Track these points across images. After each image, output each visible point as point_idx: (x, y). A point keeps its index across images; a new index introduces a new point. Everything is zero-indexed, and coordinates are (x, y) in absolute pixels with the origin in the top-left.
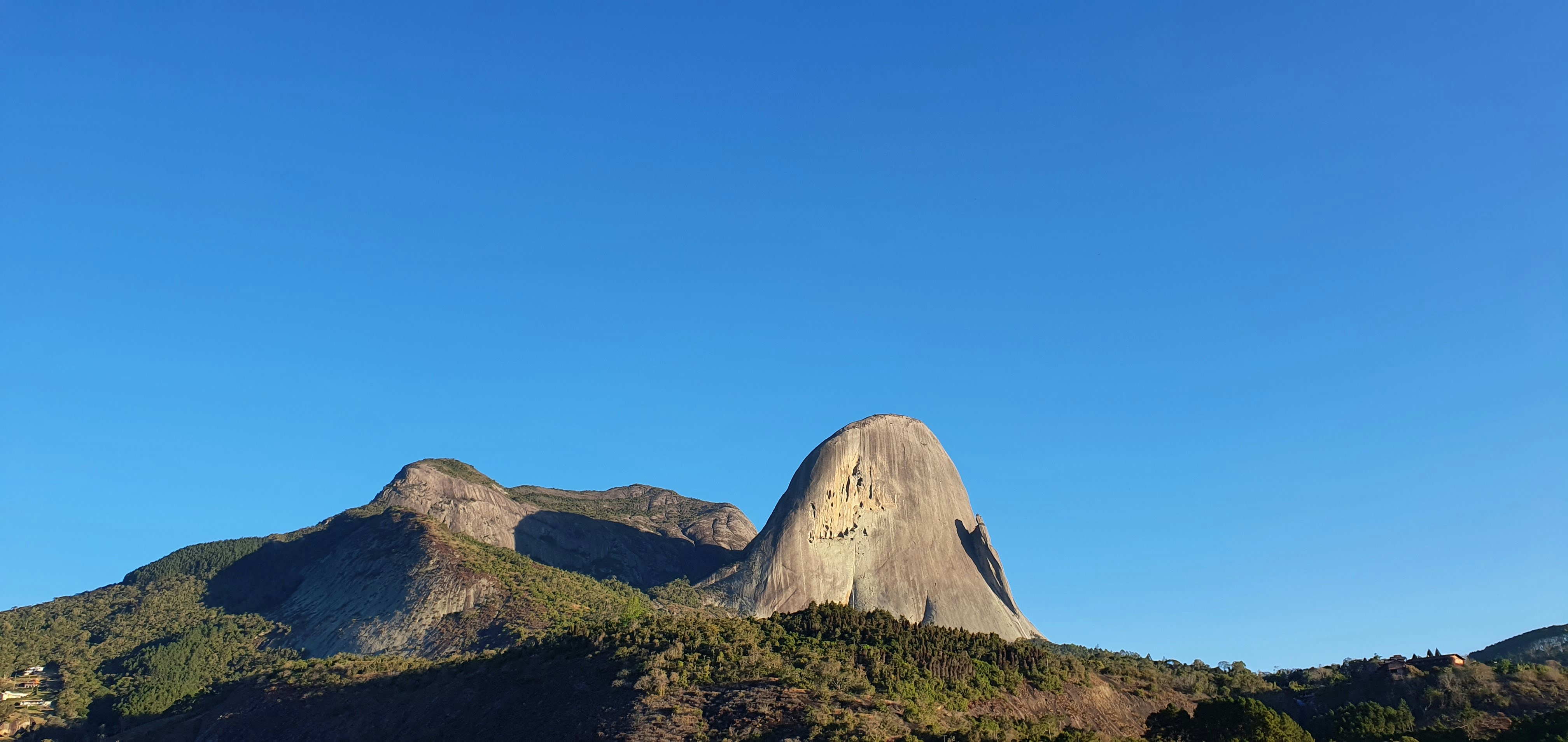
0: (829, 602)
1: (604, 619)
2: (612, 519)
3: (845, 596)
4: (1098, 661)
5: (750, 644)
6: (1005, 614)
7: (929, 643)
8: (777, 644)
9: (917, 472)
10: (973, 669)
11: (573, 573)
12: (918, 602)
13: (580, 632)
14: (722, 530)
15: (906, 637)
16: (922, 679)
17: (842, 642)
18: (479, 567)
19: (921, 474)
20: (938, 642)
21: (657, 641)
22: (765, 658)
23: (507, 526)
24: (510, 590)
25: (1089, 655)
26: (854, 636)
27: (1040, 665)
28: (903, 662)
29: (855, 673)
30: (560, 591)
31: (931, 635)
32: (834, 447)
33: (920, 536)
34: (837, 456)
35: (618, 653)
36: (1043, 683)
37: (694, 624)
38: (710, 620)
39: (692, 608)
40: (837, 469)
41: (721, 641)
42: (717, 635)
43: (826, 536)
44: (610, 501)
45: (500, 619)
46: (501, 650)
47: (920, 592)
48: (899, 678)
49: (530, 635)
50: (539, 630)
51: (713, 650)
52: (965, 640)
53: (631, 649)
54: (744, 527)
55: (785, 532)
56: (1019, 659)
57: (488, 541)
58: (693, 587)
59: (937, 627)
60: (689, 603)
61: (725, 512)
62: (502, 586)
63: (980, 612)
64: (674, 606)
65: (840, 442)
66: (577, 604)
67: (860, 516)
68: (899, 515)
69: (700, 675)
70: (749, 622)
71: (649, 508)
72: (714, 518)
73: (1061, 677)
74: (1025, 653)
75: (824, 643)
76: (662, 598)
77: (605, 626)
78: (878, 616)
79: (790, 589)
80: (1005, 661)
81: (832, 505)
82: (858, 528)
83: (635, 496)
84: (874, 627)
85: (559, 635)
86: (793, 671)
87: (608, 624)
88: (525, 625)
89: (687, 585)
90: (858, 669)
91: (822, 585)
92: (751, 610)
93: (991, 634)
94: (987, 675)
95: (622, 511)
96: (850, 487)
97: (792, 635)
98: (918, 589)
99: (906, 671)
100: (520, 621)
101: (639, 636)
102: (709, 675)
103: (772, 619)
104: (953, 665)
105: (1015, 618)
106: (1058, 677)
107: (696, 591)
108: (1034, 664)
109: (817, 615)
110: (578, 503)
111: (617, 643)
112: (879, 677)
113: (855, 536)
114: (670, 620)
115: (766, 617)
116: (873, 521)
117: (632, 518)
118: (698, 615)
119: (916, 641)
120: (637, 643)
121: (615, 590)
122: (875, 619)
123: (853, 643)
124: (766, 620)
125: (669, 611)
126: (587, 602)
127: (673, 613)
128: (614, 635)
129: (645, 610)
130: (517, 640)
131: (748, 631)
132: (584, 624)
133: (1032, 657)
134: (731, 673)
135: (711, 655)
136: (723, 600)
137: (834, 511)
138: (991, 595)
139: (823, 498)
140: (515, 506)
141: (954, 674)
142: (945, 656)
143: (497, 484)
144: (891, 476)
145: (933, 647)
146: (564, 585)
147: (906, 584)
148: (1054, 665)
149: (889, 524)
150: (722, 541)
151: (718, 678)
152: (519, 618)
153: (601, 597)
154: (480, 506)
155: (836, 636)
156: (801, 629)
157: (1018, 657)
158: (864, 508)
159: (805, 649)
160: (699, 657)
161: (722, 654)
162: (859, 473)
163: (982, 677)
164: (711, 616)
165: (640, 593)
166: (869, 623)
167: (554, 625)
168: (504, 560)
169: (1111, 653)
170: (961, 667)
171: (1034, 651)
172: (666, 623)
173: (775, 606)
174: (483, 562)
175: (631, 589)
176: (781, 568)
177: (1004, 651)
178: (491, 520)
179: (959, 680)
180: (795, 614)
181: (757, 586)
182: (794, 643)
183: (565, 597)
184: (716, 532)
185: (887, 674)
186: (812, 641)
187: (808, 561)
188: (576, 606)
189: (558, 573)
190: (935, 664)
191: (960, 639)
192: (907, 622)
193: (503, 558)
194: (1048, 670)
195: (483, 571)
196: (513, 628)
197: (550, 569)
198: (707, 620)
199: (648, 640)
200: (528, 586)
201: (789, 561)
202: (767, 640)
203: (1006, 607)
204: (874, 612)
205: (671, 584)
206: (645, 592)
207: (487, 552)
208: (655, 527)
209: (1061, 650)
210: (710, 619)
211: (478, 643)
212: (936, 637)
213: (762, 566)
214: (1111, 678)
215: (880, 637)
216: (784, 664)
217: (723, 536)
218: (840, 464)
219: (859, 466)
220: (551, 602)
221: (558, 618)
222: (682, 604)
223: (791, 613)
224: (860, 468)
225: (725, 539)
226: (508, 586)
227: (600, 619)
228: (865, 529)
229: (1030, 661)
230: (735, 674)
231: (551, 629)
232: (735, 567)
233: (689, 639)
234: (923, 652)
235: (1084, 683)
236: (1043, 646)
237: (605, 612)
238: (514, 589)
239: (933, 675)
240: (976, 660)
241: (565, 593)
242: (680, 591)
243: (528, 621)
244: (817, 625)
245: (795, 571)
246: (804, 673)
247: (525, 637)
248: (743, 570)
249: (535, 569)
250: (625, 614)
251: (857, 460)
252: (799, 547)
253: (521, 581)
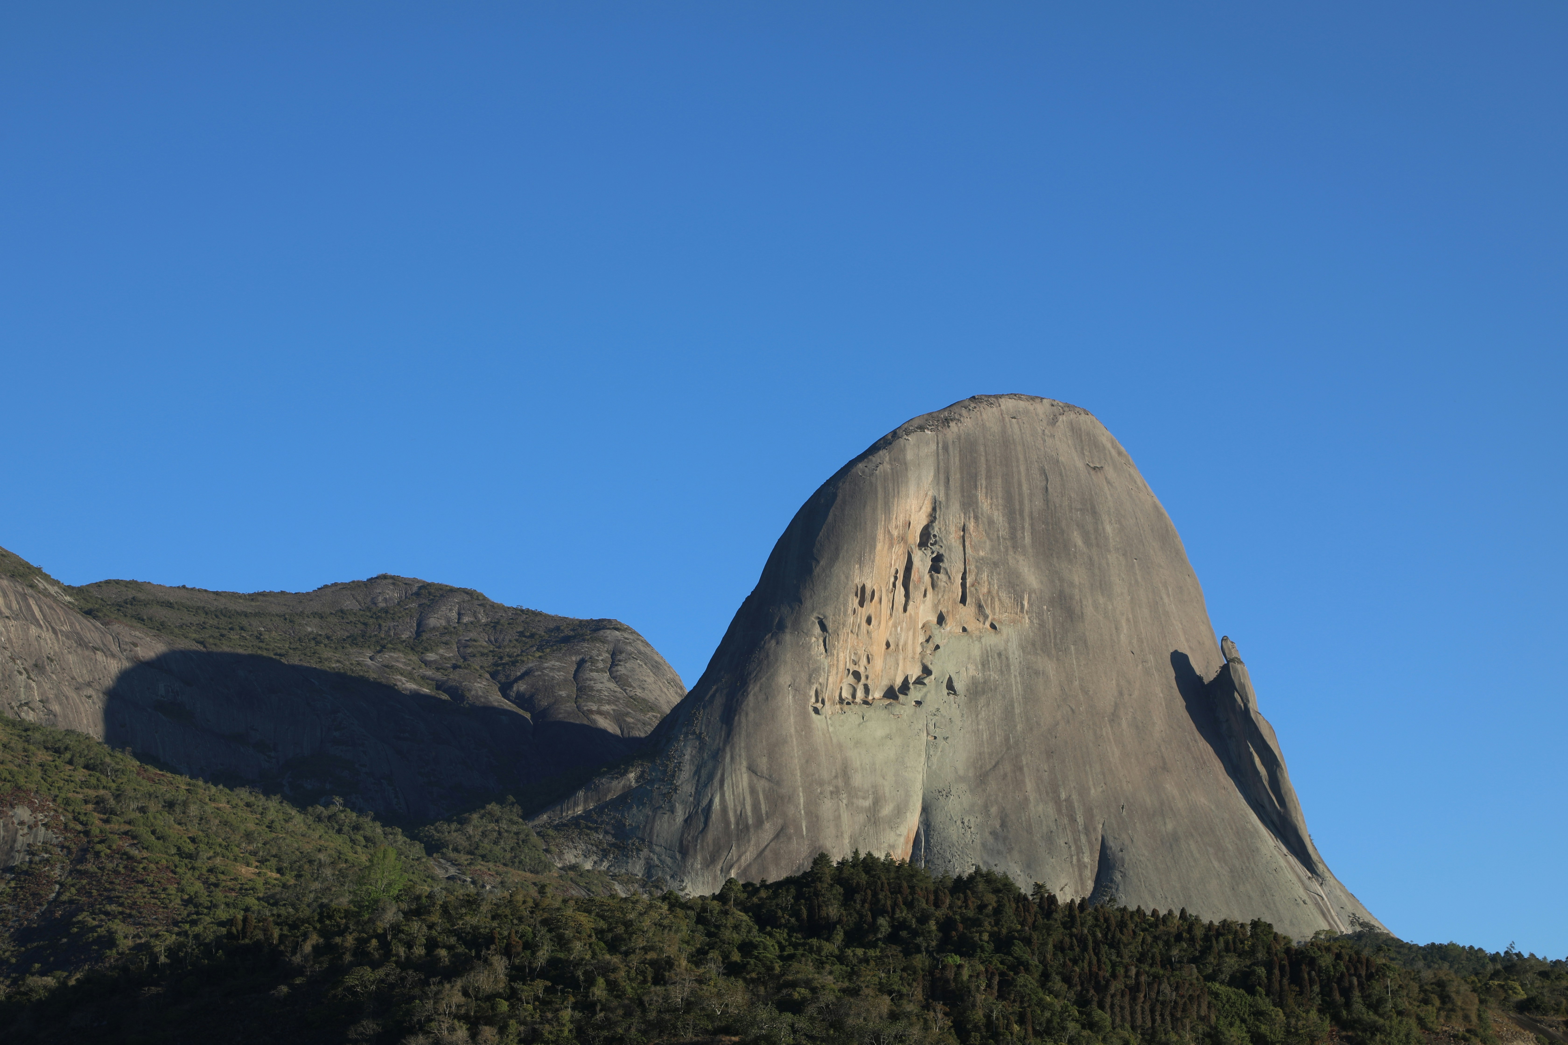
0: (862, 856)
1: (315, 900)
2: (329, 659)
3: (902, 840)
4: (1510, 982)
5: (669, 957)
6: (1291, 876)
7: (1104, 949)
8: (736, 957)
9: (1077, 538)
10: (1209, 1007)
11: (237, 791)
12: (1080, 851)
13: (257, 931)
14: (599, 686)
15: (1049, 935)
16: (1085, 1033)
17: (894, 950)
18: (9, 777)
19: (1087, 542)
20: (1126, 945)
21: (443, 953)
22: (707, 990)
23: (73, 678)
24: (87, 833)
25: (1490, 968)
26: (922, 934)
27: (1370, 996)
28: (1041, 995)
29: (926, 1021)
30: (207, 836)
31: (1108, 927)
32: (873, 479)
33: (1086, 692)
34: (880, 502)
35: (350, 980)
36: (1378, 1037)
37: (532, 912)
38: (572, 903)
39: (528, 874)
40: (880, 535)
41: (598, 950)
42: (590, 936)
43: (854, 696)
44: (322, 617)
45: (64, 903)
46: (68, 977)
47: (1086, 828)
48: (1030, 1031)
49: (138, 941)
50: (160, 928)
51: (580, 973)
52: (1192, 940)
53: (381, 973)
54: (650, 679)
55: (754, 689)
56: (1321, 981)
57: (30, 717)
58: (530, 824)
59: (1125, 909)
60: (520, 862)
61: (604, 641)
62: (66, 825)
63: (1231, 871)
64: (483, 869)
65: (887, 467)
66: (248, 865)
67: (937, 647)
68: (1034, 645)
69: (550, 1033)
70: (665, 907)
71: (418, 633)
72: (579, 658)
73: (1421, 1021)
74: (1334, 966)
75: (849, 952)
76: (456, 850)
77: (316, 918)
78: (981, 887)
79: (767, 825)
80: (1286, 987)
81: (869, 621)
82: (933, 677)
83: (382, 605)
84: (971, 913)
85: (207, 941)
86: (773, 1020)
87: (325, 912)
88: (126, 918)
89: (515, 818)
90: (932, 1014)
91: (845, 817)
92: (672, 877)
93: (1255, 924)
94: (1243, 1021)
95: (353, 640)
96: (914, 576)
97: (770, 935)
98: (1080, 820)
99: (1047, 1014)
100: (112, 908)
101: (400, 941)
102: (570, 1031)
103: (721, 898)
104: (1161, 998)
105: (1315, 886)
106: (1413, 1022)
107: (538, 834)
108: (1357, 993)
109: (832, 886)
110: (244, 622)
111: (348, 958)
112: (983, 1030)
113: (926, 695)
114: (474, 902)
115: (707, 893)
116: (969, 658)
117: (378, 658)
118: (542, 890)
119: (1071, 943)
120: (394, 959)
121: (339, 831)
122: (973, 893)
123: (920, 952)
124: (709, 901)
125: (474, 882)
126: (274, 862)
127: (483, 886)
128: (338, 940)
129: (415, 878)
130: (108, 952)
131: (665, 927)
132: (268, 913)
133: (1350, 975)
134: (624, 1025)
135: (574, 984)
136: (605, 854)
137: (874, 635)
138: (1257, 831)
139: (845, 605)
140: (91, 631)
141: (1163, 1020)
142: (1143, 978)
143: (46, 577)
144: (1015, 547)
145: (1114, 958)
146: (217, 822)
147: (1051, 810)
148: (1405, 992)
149: (1008, 666)
150: (600, 713)
151: (594, 1039)
152: (110, 900)
153: (308, 848)
154: (8, 631)
155: (880, 936)
156: (793, 920)
157: (1319, 976)
158: (948, 628)
159: (805, 969)
160: (547, 990)
161: (601, 981)
162: (935, 543)
163: (1231, 1024)
164: (575, 892)
165: (400, 838)
166: (959, 903)
167: (195, 917)
168: (70, 762)
169: (1542, 963)
170: (1181, 1002)
171: (1356, 961)
172: (464, 911)
173: (731, 867)
174: (19, 766)
175: (379, 830)
176: (745, 777)
177: (1286, 962)
178: (36, 665)
179: (1177, 1033)
180: (778, 885)
181: (686, 821)
182: (778, 952)
183: (218, 850)
184: (583, 690)
185: (1002, 1022)
186: (820, 950)
187: (810, 757)
188: (246, 872)
189: (201, 791)
190: (1118, 997)
191: (1179, 938)
192: (1052, 899)
193: (68, 755)
194: (1390, 1005)
195: (18, 788)
196: (96, 923)
197: (182, 781)
198: (565, 901)
199: (422, 951)
200: (129, 823)
201: (765, 760)
202: (712, 946)
203: (1292, 859)
204: (971, 878)
205: (475, 816)
206: (413, 837)
207: (28, 741)
208: (432, 680)
209: (1425, 958)
210: (571, 899)
211: (13, 960)
212: (1121, 932)
213: (697, 772)
214: (1541, 1022)
215: (986, 937)
216: (753, 1003)
217: (600, 701)
218: (888, 519)
219: (936, 525)
220: (187, 861)
221: (204, 899)
222: (505, 865)
223: (770, 881)
224: (936, 529)
225: (606, 708)
226: (81, 823)
227: (306, 900)
228: (950, 680)
229: (1347, 985)
230: (633, 1030)
231: (187, 926)
232: (632, 776)
233: (520, 949)
234: (1090, 970)
235: (1476, 1035)
236: (1379, 949)
237: (317, 885)
238: (95, 831)
239: (1113, 1022)
240: (1217, 985)
241: (220, 840)
242: (500, 833)
243: (131, 908)
244: (833, 911)
245: (778, 783)
246: (802, 1023)
247: (125, 944)
248: (652, 782)
249: (144, 782)
250: (364, 888)
251: (929, 510)
252: (789, 723)
253: (113, 812)
